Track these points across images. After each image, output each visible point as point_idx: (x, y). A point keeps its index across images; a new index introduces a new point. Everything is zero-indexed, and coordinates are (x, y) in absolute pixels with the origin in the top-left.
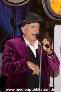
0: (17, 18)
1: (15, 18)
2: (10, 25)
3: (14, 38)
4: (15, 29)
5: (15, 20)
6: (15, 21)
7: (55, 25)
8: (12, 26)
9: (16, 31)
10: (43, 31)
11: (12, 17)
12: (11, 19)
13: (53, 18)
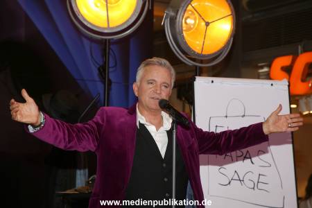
0: (112, 63)
1: (108, 65)
2: (97, 78)
3: (108, 106)
5: (109, 68)
6: (108, 70)
7: (195, 78)
8: (102, 81)
11: (101, 63)
12: (98, 66)
13: (190, 63)
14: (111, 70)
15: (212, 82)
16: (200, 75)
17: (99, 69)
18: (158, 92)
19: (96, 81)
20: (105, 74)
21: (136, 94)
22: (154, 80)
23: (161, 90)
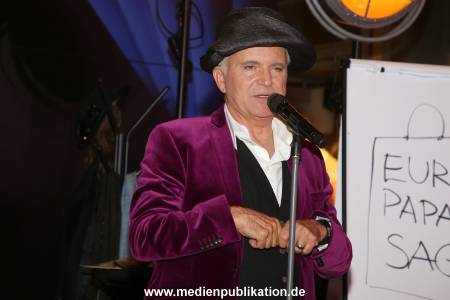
0: (194, 31)
1: (188, 34)
2: (167, 60)
4: (189, 78)
5: (188, 39)
6: (187, 44)
7: (349, 62)
8: (176, 67)
9: (189, 86)
10: (299, 85)
11: (174, 31)
12: (169, 36)
13: (343, 34)
14: (193, 43)
15: (383, 70)
16: (360, 57)
17: (170, 41)
18: (266, 83)
19: (165, 65)
20: (181, 51)
21: (222, 88)
22: (256, 63)
23: (271, 77)
